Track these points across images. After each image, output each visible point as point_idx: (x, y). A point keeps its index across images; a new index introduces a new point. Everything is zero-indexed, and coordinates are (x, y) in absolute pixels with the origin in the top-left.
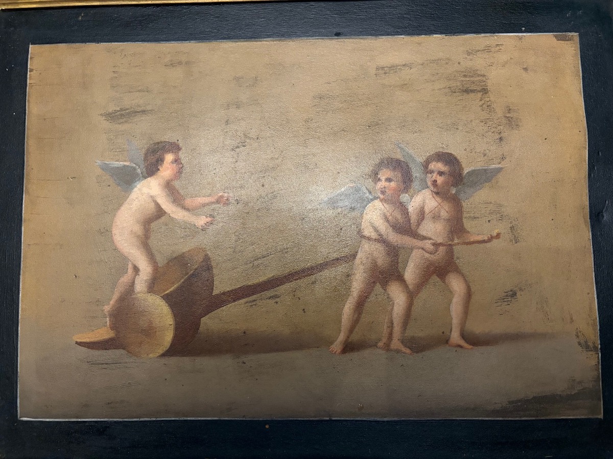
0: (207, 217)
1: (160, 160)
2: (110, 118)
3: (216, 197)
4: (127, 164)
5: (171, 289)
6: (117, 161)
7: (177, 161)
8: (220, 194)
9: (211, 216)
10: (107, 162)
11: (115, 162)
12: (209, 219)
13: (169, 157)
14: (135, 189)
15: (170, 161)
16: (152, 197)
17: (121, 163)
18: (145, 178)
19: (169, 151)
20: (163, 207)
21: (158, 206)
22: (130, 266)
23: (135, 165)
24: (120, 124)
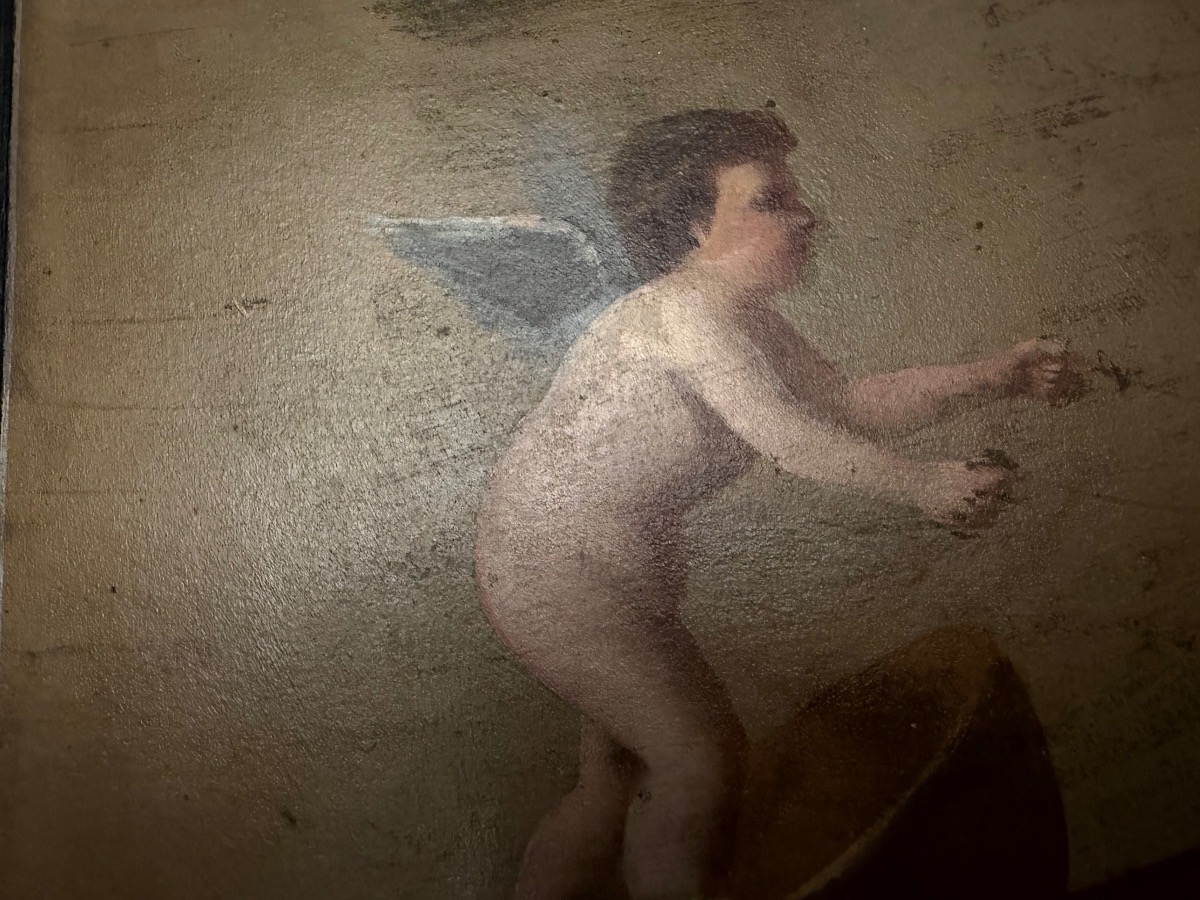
0: (971, 466)
1: (700, 199)
2: (420, 22)
3: (1007, 362)
4: (530, 222)
5: (834, 870)
6: (473, 212)
7: (778, 198)
8: (1026, 347)
9: (997, 459)
10: (422, 221)
11: (466, 221)
12: (988, 477)
13: (739, 183)
14: (584, 343)
15: (745, 200)
16: (672, 375)
17: (496, 221)
18: (628, 285)
19: (734, 155)
20: (740, 424)
21: (710, 423)
22: (591, 749)
23: (565, 228)
24: (473, 42)
